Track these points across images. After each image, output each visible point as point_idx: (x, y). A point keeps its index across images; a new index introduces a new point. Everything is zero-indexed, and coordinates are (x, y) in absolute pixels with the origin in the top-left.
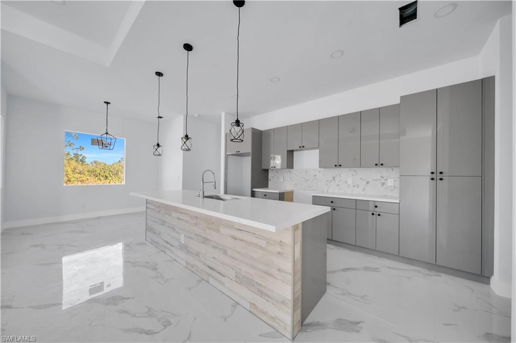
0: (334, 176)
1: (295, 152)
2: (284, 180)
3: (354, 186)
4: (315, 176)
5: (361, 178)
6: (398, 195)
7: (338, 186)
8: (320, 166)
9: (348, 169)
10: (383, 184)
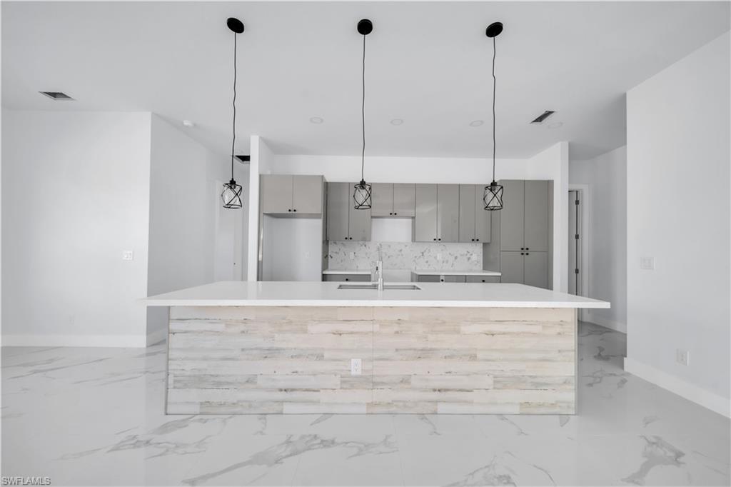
0: (423, 251)
2: (356, 256)
3: (443, 262)
5: (450, 254)
7: (427, 262)
10: (469, 259)
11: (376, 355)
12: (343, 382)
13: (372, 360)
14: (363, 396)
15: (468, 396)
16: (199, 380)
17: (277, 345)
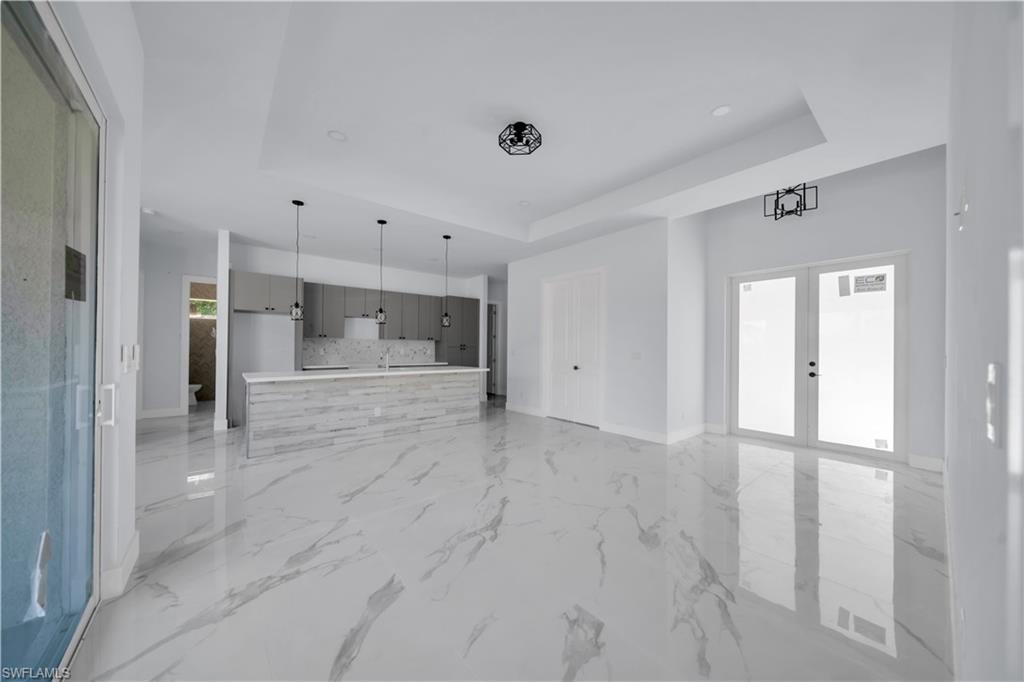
11: (390, 404)
12: (370, 421)
13: (388, 407)
14: (382, 427)
15: (434, 420)
16: (274, 433)
17: (329, 405)
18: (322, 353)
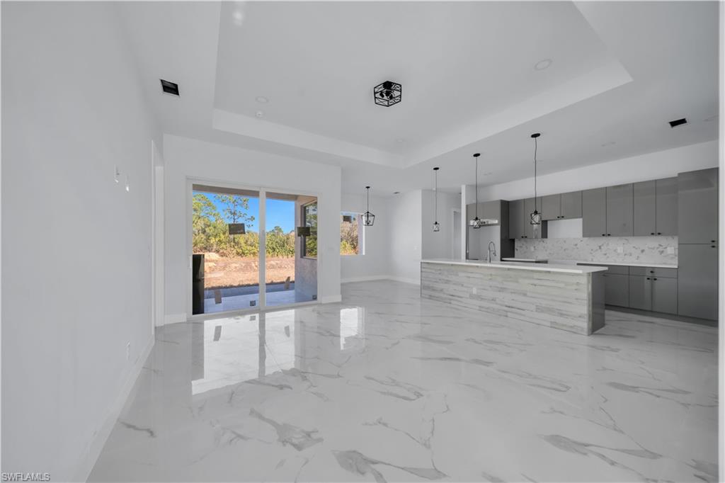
0: (600, 245)
1: (549, 222)
2: (535, 249)
3: (625, 255)
4: (576, 245)
5: (634, 247)
6: (677, 262)
7: (606, 254)
8: (584, 236)
9: (618, 238)
10: (662, 252)
12: (469, 296)
13: (482, 289)
15: (522, 312)
18: (532, 249)
